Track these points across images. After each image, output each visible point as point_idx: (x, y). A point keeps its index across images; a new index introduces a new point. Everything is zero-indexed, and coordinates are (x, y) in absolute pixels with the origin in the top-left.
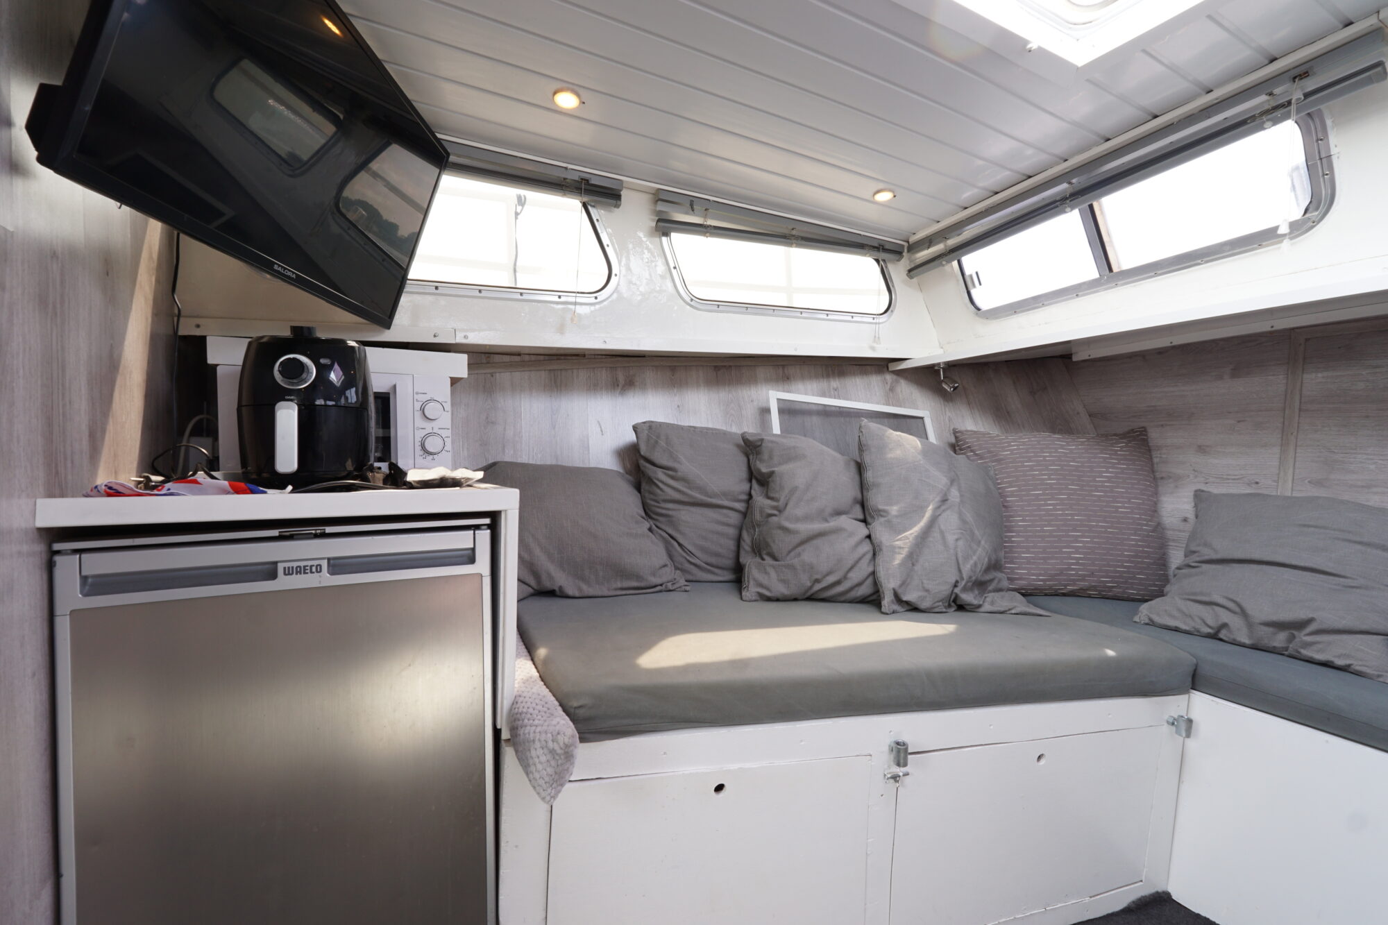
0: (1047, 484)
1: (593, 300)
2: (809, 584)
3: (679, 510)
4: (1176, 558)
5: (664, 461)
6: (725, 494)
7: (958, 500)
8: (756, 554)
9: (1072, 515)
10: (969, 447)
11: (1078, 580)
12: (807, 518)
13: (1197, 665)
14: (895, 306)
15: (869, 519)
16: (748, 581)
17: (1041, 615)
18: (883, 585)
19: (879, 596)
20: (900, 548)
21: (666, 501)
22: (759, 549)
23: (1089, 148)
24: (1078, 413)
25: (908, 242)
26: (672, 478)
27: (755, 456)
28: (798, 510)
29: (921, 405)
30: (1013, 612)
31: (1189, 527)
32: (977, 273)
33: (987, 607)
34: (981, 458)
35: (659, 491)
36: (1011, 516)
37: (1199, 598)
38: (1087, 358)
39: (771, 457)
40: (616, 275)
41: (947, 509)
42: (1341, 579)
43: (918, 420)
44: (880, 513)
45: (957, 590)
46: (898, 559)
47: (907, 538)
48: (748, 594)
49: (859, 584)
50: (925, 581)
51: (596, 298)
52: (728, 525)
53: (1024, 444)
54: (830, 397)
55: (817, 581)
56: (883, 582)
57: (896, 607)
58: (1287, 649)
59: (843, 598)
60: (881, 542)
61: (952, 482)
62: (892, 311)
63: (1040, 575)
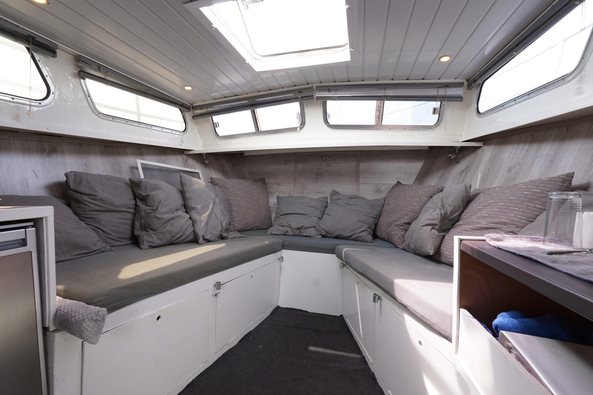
0: (242, 196)
1: (38, 104)
2: (170, 238)
3: (99, 214)
4: (273, 215)
5: (87, 191)
6: (124, 206)
7: (219, 202)
8: (143, 230)
9: (249, 205)
10: (216, 184)
11: (251, 225)
12: (166, 213)
13: (283, 243)
14: (188, 129)
15: (189, 211)
16: (143, 242)
17: (245, 237)
18: (199, 234)
19: (197, 238)
20: (203, 220)
21: (90, 211)
22: (145, 228)
23: (254, 93)
24: (246, 173)
25: (192, 105)
26: (93, 199)
27: (137, 188)
28: (161, 210)
29: (197, 168)
30: (237, 237)
31: (276, 206)
32: (218, 122)
33: (230, 237)
34: (221, 188)
35: (85, 206)
36: (232, 207)
37: (281, 225)
38: (248, 155)
39: (146, 189)
40: (53, 93)
41: (216, 205)
42: (307, 216)
43: (197, 174)
44: (193, 209)
45: (222, 233)
46: (203, 224)
47: (205, 216)
48: (144, 246)
49: (189, 236)
50: (212, 231)
51: (40, 104)
52: (126, 219)
53: (233, 182)
54: (162, 163)
55: (174, 237)
56: (198, 233)
57: (203, 242)
58: (299, 234)
59: (183, 242)
60: (196, 219)
61: (216, 196)
62: (187, 131)
63: (242, 225)
